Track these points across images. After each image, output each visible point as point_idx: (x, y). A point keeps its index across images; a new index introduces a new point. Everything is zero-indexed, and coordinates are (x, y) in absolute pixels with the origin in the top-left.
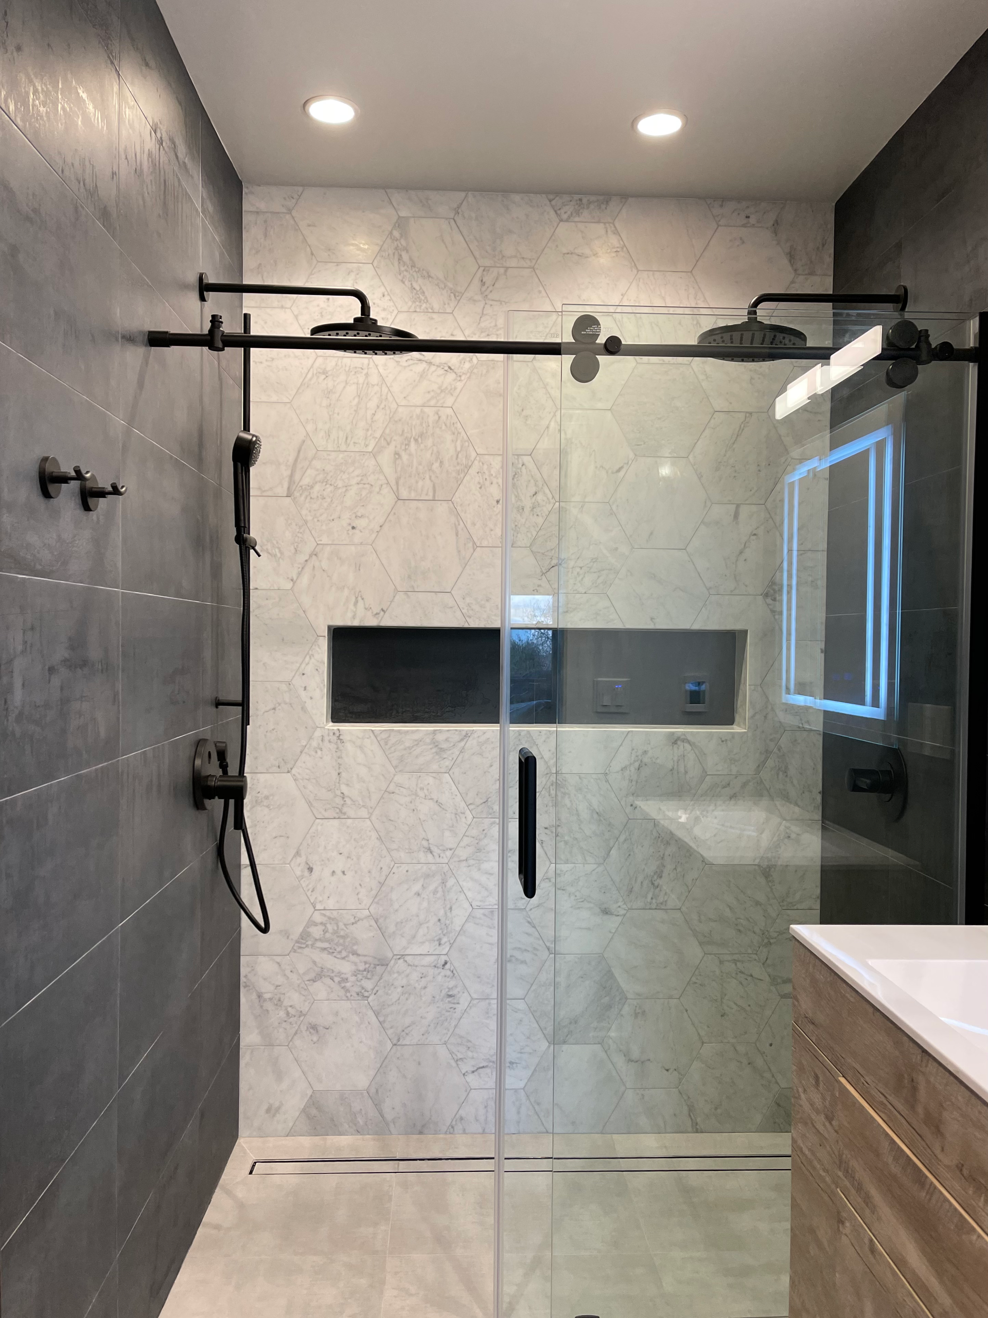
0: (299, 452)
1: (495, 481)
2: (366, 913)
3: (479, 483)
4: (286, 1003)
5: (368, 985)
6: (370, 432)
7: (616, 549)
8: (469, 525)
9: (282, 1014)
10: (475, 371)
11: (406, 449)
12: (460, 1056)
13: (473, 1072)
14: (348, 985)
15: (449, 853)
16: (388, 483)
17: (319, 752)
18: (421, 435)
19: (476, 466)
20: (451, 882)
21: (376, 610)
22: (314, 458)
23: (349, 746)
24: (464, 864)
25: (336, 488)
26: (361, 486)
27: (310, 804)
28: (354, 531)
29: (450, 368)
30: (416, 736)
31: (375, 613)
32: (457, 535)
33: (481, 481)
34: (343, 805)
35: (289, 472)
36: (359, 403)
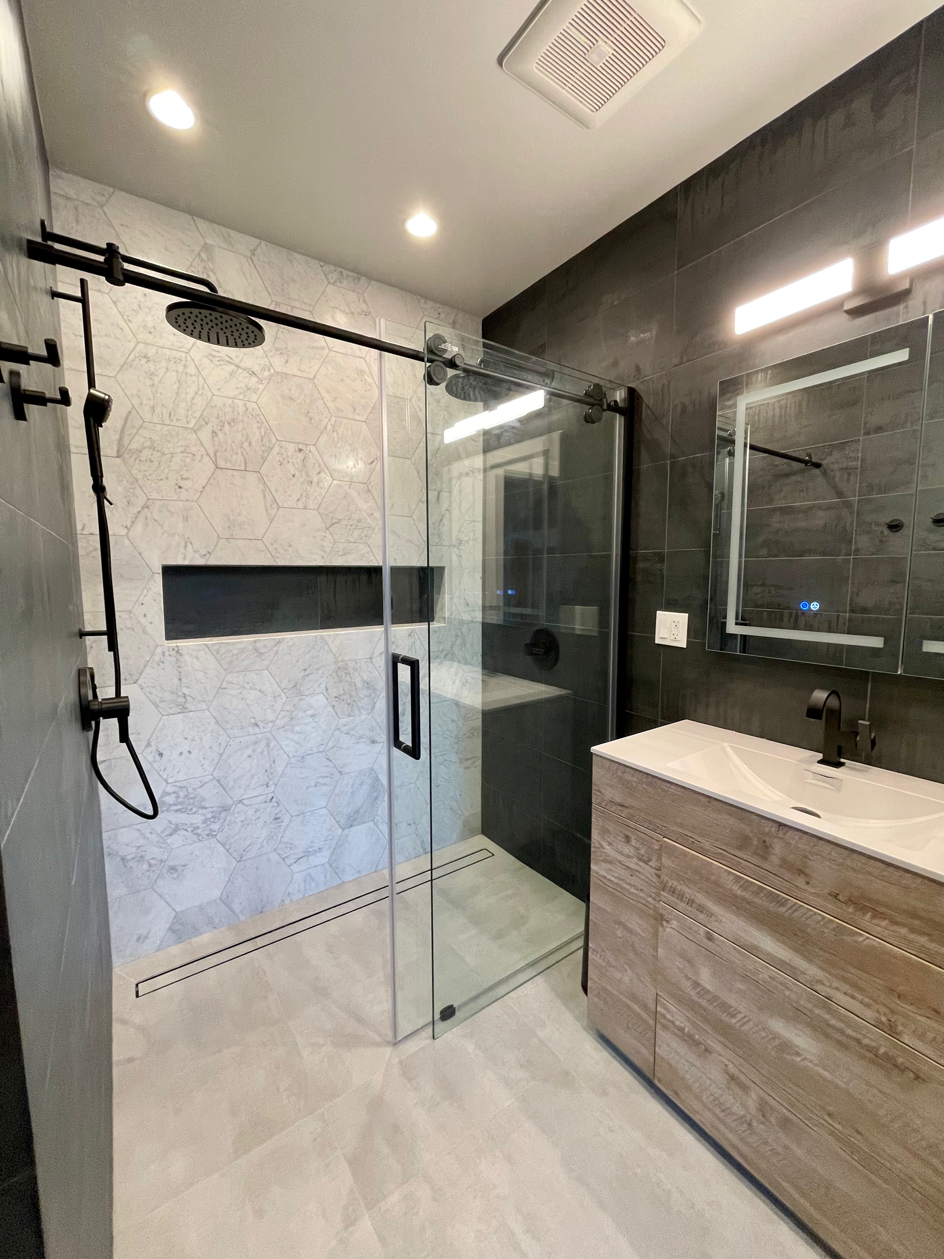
0: (126, 420)
1: (291, 460)
2: (211, 777)
3: (279, 461)
4: (148, 857)
5: (215, 827)
6: (190, 413)
7: (372, 514)
8: (273, 491)
9: (145, 866)
10: (273, 378)
11: (221, 430)
12: (285, 855)
13: (295, 862)
14: (199, 831)
15: (270, 725)
16: (208, 454)
17: (161, 664)
18: (233, 420)
19: (276, 449)
20: (273, 744)
21: (203, 552)
22: (141, 427)
23: (187, 657)
24: (282, 730)
25: (163, 454)
26: (185, 454)
27: (156, 706)
28: (180, 490)
29: (253, 372)
30: (240, 646)
31: (202, 554)
32: (265, 497)
33: (281, 460)
34: (185, 702)
35: (117, 437)
36: (179, 387)
